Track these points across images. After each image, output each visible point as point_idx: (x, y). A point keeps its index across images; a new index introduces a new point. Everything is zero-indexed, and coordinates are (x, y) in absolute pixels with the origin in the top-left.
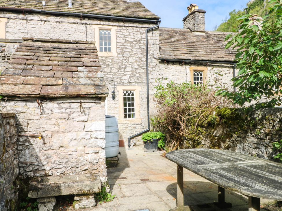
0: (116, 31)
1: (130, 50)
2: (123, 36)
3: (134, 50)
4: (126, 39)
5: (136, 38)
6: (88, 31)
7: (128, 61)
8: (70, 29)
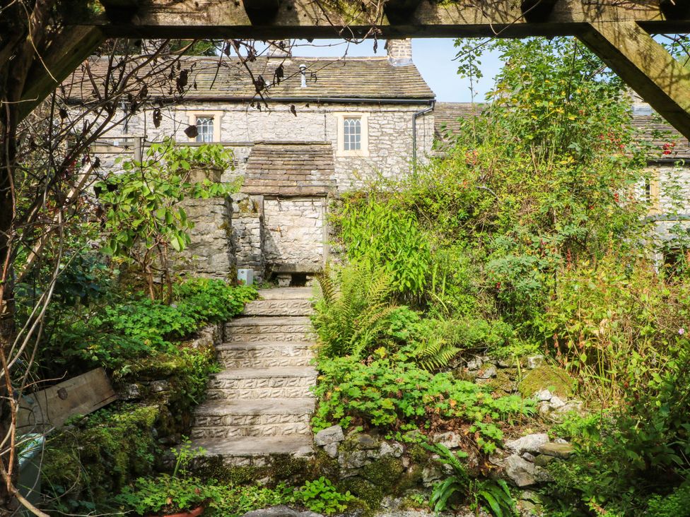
0: (368, 120)
1: (389, 146)
2: (378, 126)
3: (395, 146)
4: (383, 130)
5: (397, 128)
6: (328, 121)
7: (386, 162)
8: (304, 120)
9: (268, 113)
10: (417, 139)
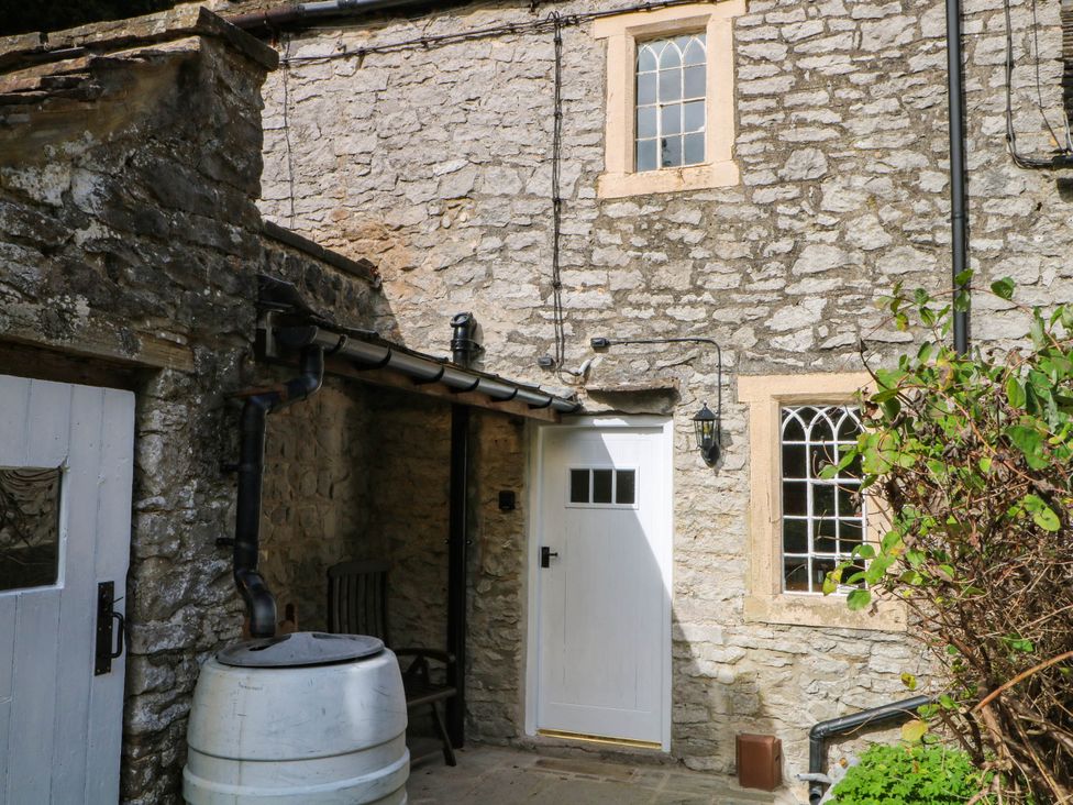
0: (736, 28)
1: (830, 133)
2: (778, 51)
3: (859, 126)
4: (805, 63)
5: (870, 45)
6: (571, 59)
7: (817, 206)
8: (477, 68)
9: (354, 60)
10: (971, 85)
